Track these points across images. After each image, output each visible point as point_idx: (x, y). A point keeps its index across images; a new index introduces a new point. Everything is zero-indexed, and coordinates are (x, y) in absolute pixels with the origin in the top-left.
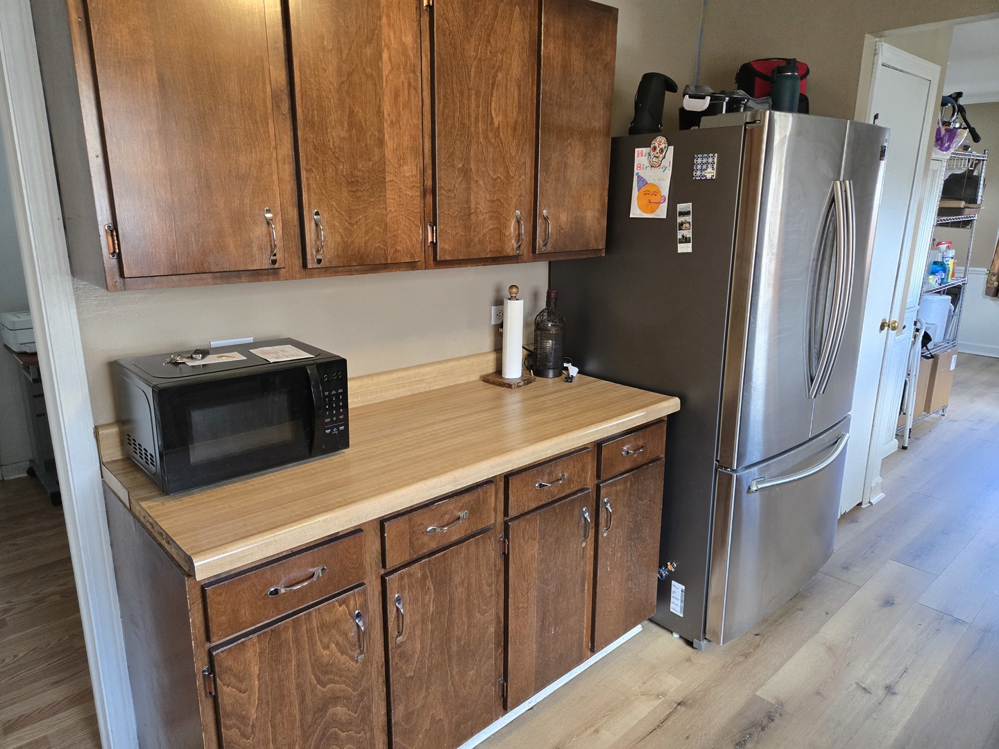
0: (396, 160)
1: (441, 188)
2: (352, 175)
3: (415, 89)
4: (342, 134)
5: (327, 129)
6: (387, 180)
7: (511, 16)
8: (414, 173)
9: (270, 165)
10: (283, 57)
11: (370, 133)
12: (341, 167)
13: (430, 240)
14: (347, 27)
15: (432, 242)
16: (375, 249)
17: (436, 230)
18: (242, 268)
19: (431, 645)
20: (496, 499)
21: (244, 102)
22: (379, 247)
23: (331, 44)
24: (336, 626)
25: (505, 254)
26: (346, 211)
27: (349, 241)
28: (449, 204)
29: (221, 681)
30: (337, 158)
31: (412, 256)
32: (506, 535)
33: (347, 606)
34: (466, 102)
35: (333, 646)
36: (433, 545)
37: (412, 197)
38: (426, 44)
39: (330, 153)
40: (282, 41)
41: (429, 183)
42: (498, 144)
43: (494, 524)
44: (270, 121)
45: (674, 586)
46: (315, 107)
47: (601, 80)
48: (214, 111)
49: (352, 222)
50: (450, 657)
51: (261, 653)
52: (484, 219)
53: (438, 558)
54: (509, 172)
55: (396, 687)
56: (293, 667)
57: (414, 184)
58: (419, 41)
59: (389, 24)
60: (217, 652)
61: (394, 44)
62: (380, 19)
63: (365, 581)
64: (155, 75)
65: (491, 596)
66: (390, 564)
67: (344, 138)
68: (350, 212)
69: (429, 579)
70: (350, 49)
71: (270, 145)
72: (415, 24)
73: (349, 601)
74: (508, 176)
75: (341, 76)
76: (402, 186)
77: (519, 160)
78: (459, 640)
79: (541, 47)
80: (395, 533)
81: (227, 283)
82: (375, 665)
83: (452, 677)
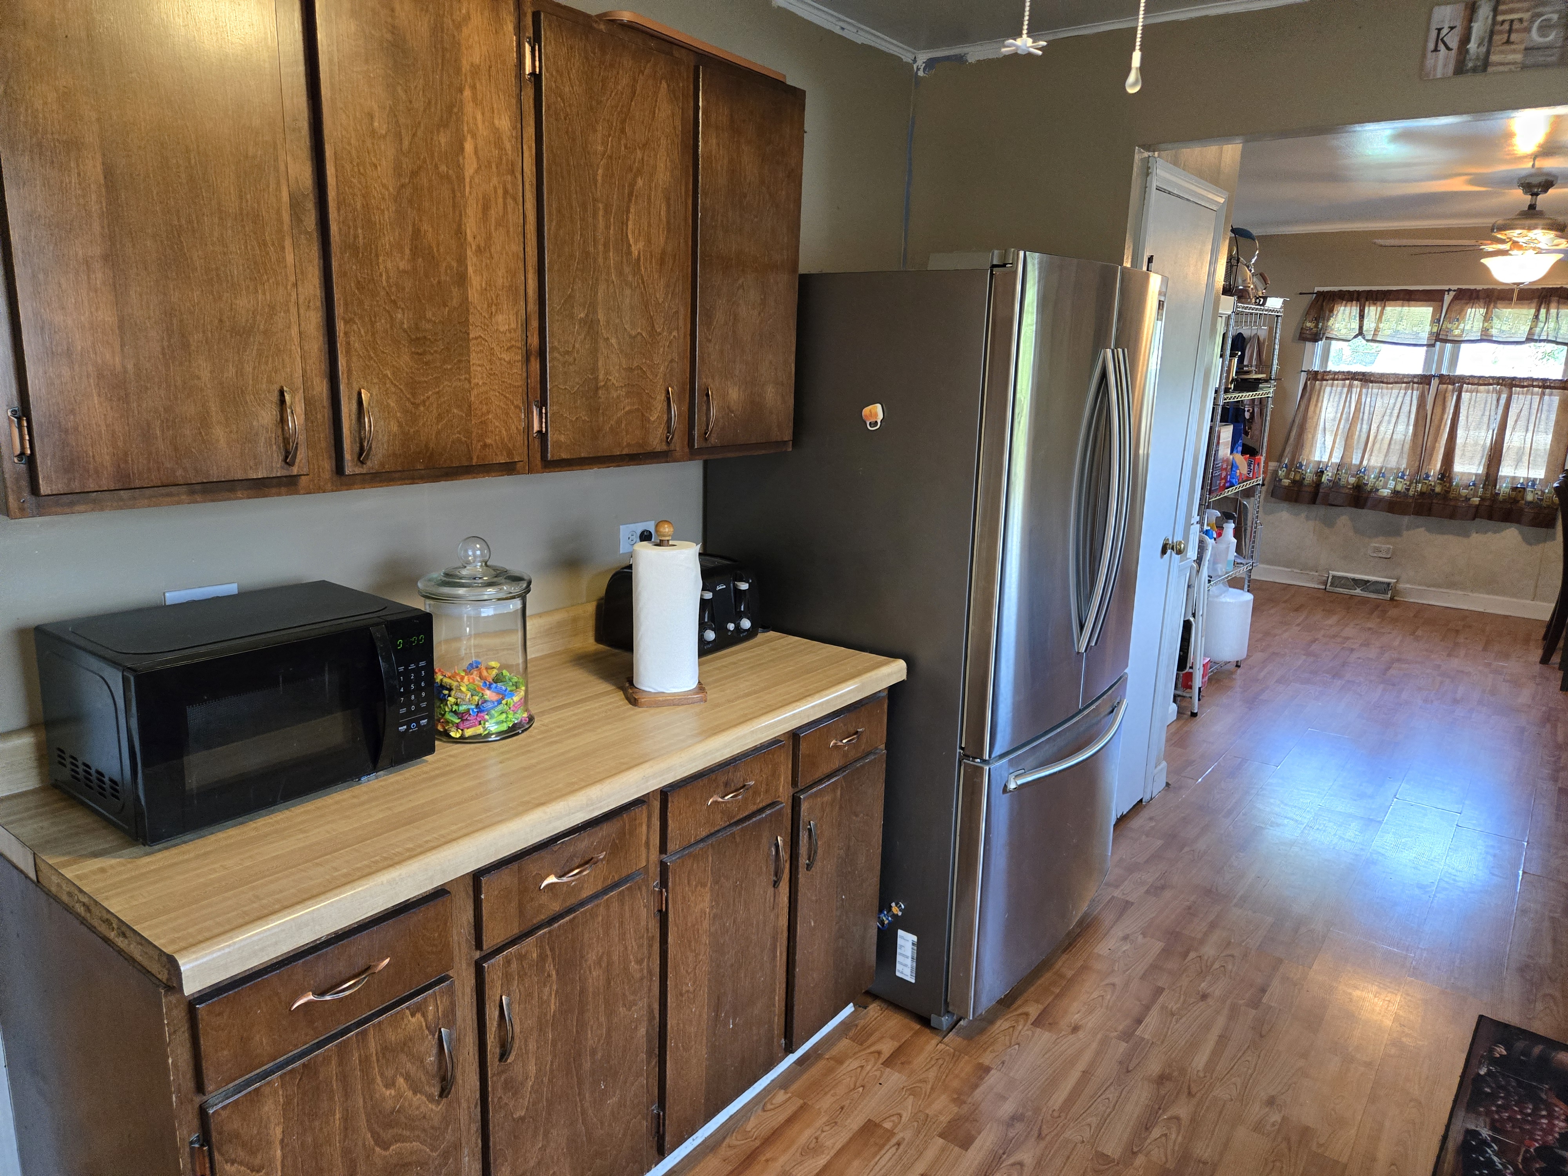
0: (486, 306)
1: (553, 349)
2: (417, 328)
3: (515, 199)
4: (402, 265)
5: (377, 256)
6: (471, 336)
7: (656, 93)
8: (513, 326)
9: (287, 311)
10: (308, 143)
11: (444, 265)
12: (399, 316)
13: (536, 427)
14: (411, 102)
15: (540, 432)
16: (453, 442)
17: (546, 414)
18: (239, 475)
19: (552, 1065)
20: (649, 827)
21: (245, 212)
22: (459, 440)
23: (385, 126)
24: (406, 1049)
25: (649, 449)
26: (407, 385)
27: (412, 430)
28: (565, 373)
29: (222, 1155)
30: (394, 302)
31: (510, 454)
32: (664, 883)
33: (424, 1015)
34: (590, 220)
35: (401, 1081)
36: (556, 907)
37: (509, 362)
38: (530, 131)
39: (382, 293)
40: (306, 118)
41: (534, 341)
42: (638, 283)
43: (646, 868)
44: (288, 243)
45: (902, 937)
46: (359, 223)
47: (784, 193)
48: (195, 225)
49: (418, 401)
50: (580, 1083)
51: (288, 1102)
52: (618, 397)
53: (563, 925)
54: (653, 326)
55: (497, 1137)
56: (337, 1122)
57: (513, 343)
58: (519, 125)
59: (474, 99)
60: (215, 1109)
61: (483, 131)
62: (461, 90)
63: (451, 973)
64: (99, 169)
65: (642, 979)
66: (489, 943)
67: (405, 272)
68: (413, 386)
69: (550, 959)
70: (414, 135)
71: (287, 280)
72: (514, 101)
73: (427, 1007)
74: (653, 333)
75: (400, 175)
76: (494, 345)
77: (669, 307)
78: (593, 1052)
79: (698, 141)
80: (496, 893)
81: (213, 501)
82: (464, 1105)
83: (584, 1112)
